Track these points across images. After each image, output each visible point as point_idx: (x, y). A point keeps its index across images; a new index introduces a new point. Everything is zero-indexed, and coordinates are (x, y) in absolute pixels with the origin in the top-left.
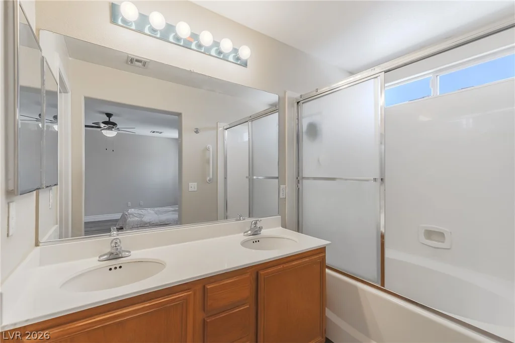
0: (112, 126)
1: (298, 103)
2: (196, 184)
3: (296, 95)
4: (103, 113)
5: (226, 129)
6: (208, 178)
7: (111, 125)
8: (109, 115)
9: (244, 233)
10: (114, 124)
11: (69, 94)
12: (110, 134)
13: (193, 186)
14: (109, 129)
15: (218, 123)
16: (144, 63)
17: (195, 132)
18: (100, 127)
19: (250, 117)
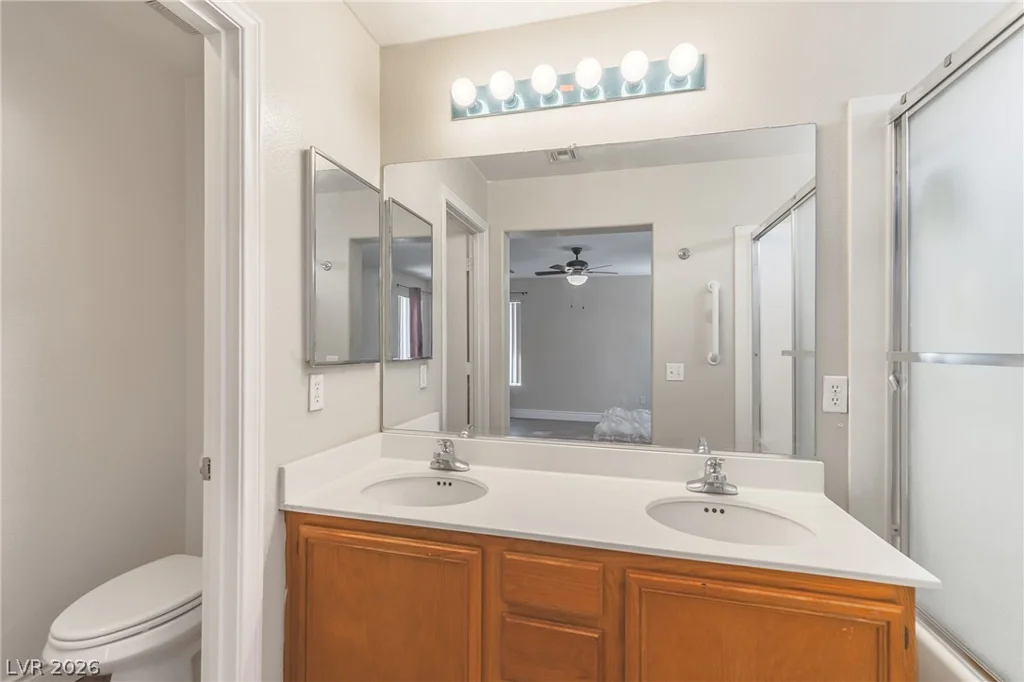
0: (579, 267)
1: (897, 122)
2: (682, 365)
3: (888, 103)
4: (566, 248)
5: (757, 238)
6: (710, 355)
7: (578, 265)
8: (577, 251)
9: (688, 483)
10: (583, 264)
11: (486, 234)
12: (577, 280)
13: (675, 371)
14: (576, 272)
15: (736, 228)
16: (572, 153)
17: (680, 257)
18: (564, 272)
19: (795, 197)
